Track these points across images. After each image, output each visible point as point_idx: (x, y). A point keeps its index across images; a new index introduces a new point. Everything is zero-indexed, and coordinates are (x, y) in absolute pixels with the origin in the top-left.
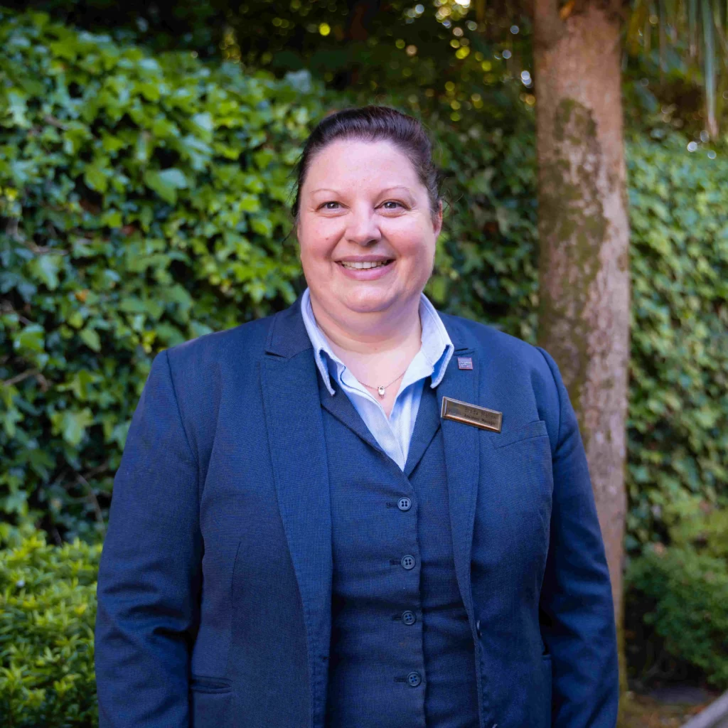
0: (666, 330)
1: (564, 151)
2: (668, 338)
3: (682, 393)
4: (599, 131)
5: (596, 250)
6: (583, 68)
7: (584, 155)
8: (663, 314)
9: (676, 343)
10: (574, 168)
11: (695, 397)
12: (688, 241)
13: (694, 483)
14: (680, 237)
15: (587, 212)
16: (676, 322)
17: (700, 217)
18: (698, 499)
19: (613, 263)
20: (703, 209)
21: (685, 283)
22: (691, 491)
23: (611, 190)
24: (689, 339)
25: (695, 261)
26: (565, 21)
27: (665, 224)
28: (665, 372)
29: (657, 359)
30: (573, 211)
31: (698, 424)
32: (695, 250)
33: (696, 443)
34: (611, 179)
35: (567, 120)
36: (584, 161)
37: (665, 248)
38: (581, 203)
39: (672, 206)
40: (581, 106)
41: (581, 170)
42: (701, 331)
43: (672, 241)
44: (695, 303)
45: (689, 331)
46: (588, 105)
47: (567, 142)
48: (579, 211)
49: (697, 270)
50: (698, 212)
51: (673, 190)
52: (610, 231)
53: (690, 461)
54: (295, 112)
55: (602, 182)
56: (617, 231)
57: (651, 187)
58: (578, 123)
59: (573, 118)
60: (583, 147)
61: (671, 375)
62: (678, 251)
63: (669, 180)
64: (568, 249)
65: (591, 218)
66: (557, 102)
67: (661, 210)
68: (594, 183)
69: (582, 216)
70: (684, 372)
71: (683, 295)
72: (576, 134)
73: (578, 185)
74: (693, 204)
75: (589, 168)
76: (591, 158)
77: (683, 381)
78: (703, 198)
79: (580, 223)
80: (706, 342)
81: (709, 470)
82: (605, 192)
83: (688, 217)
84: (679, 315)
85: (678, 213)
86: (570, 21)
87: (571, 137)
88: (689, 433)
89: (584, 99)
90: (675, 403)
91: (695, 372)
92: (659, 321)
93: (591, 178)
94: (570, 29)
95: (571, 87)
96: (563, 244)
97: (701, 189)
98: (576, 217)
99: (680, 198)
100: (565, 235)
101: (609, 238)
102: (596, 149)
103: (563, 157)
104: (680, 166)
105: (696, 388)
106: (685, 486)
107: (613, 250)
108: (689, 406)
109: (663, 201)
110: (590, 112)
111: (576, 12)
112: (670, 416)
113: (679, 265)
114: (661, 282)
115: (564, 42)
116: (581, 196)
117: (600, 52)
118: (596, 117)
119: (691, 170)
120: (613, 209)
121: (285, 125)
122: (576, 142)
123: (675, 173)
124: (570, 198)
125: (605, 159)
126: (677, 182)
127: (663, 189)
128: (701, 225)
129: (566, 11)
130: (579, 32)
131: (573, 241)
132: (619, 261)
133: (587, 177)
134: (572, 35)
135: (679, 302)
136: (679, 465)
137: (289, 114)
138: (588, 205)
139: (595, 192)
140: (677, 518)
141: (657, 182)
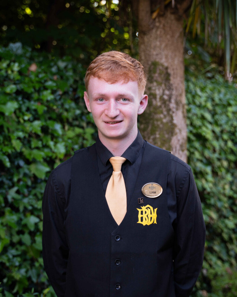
0: (210, 178)
1: (153, 88)
2: (211, 182)
3: (218, 211)
4: (171, 78)
6: (163, 45)
7: (164, 91)
8: (209, 169)
9: (215, 184)
10: (158, 97)
11: (225, 212)
12: (222, 132)
13: (225, 257)
14: (218, 130)
15: (165, 121)
16: (215, 173)
17: (229, 120)
18: (227, 265)
19: (178, 147)
20: (230, 115)
21: (220, 154)
22: (223, 261)
23: (177, 109)
24: (222, 182)
25: (226, 142)
26: (155, 19)
27: (210, 123)
28: (210, 200)
29: (205, 192)
30: (157, 120)
31: (226, 226)
32: (225, 137)
33: (225, 236)
34: (177, 103)
35: (155, 72)
36: (163, 94)
37: (209, 135)
38: (162, 116)
39: (214, 114)
40: (162, 65)
41: (161, 98)
42: (229, 177)
43: (213, 132)
44: (225, 164)
45: (223, 178)
46: (166, 64)
47: (155, 84)
48: (160, 120)
49: (227, 147)
50: (227, 116)
51: (215, 105)
53: (223, 245)
55: (172, 105)
56: (180, 130)
57: (203, 104)
58: (160, 74)
59: (158, 71)
60: (163, 86)
61: (212, 201)
62: (217, 138)
63: (213, 100)
64: (154, 139)
65: (167, 123)
66: (150, 63)
67: (208, 116)
68: (168, 105)
69: (162, 123)
70: (220, 200)
71: (219, 160)
72: (159, 80)
73: (160, 107)
74: (226, 113)
75: (166, 97)
76: (167, 92)
77: (219, 204)
78: (230, 109)
79: (161, 126)
80: (231, 183)
81: (232, 250)
82: (174, 110)
83: (222, 119)
84: (217, 170)
85: (217, 117)
86: (157, 20)
87: (156, 81)
88: (222, 231)
89: (164, 61)
90: (214, 215)
91: (225, 199)
92: (207, 174)
93: (167, 103)
94: (157, 24)
95: (157, 55)
96: (152, 137)
97: (230, 105)
98: (159, 123)
99: (218, 110)
100: (153, 132)
102: (170, 87)
103: (153, 92)
104: (219, 92)
105: (226, 208)
106: (220, 258)
107: (178, 140)
108: (222, 216)
109: (210, 111)
110: (167, 68)
111: (159, 16)
112: (212, 222)
113: (216, 144)
114: (207, 153)
115: (154, 31)
116: (162, 113)
117: (172, 36)
118: (170, 71)
119: (225, 94)
120: (178, 118)
122: (159, 84)
123: (216, 97)
124: (156, 113)
125: (174, 92)
126: (217, 100)
127: (209, 105)
128: (230, 123)
129: (155, 15)
130: (161, 26)
131: (158, 136)
132: (182, 146)
133: (164, 102)
134: (158, 28)
135: (217, 164)
136: (216, 248)
138: (165, 116)
139: (169, 110)
140: (216, 275)
141: (206, 101)
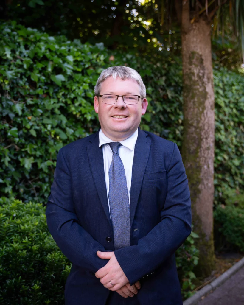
0: (223, 132)
1: (192, 69)
2: (224, 135)
3: (228, 154)
4: (204, 62)
5: (204, 102)
6: (198, 41)
7: (199, 70)
8: (222, 127)
9: (226, 137)
10: (196, 74)
11: (233, 156)
12: (229, 102)
13: (232, 185)
14: (227, 101)
15: (200, 90)
16: (226, 130)
17: (233, 95)
18: (234, 190)
19: (209, 107)
20: (234, 91)
21: (229, 117)
22: (232, 188)
23: (208, 82)
24: (230, 136)
25: (232, 109)
26: (192, 24)
27: (222, 96)
28: (223, 147)
29: (220, 142)
30: (196, 89)
31: (234, 164)
32: (232, 106)
33: (233, 171)
34: (208, 78)
35: (193, 58)
36: (199, 72)
37: (223, 105)
38: (198, 87)
39: (224, 90)
40: (198, 54)
41: (198, 75)
42: (234, 133)
43: (225, 102)
44: (232, 123)
45: (230, 133)
46: (200, 53)
47: (193, 66)
48: (198, 89)
49: (233, 112)
50: (232, 92)
51: (224, 85)
52: (208, 96)
53: (231, 177)
54: (99, 56)
55: (205, 80)
56: (210, 96)
57: (217, 84)
58: (197, 59)
59: (195, 57)
60: (199, 67)
61: (225, 148)
62: (226, 106)
63: (223, 82)
64: (194, 102)
65: (202, 91)
66: (190, 52)
67: (221, 92)
68: (203, 80)
69: (199, 91)
70: (229, 147)
71: (228, 121)
72: (196, 63)
73: (197, 81)
74: (231, 90)
75: (201, 75)
76: (201, 71)
77: (229, 150)
78: (234, 88)
79: (198, 93)
80: (236, 137)
81: (237, 180)
82: (206, 83)
83: (230, 94)
84: (227, 127)
85: (226, 92)
86: (194, 25)
87: (195, 64)
88: (231, 168)
89: (199, 51)
90: (226, 157)
91: (233, 147)
92: (221, 129)
93: (202, 78)
94: (194, 27)
95: (194, 47)
96: (192, 101)
97: (233, 85)
98: (197, 91)
99: (227, 88)
100: (193, 98)
101: (208, 98)
102: (203, 68)
103: (192, 71)
104: (226, 77)
105: (233, 152)
106: (230, 186)
107: (210, 103)
108: (231, 159)
109: (221, 89)
110: (201, 56)
111: (196, 21)
112: (224, 162)
113: (227, 110)
114: (221, 116)
115: (192, 31)
116: (198, 84)
117: (204, 35)
118: (203, 57)
119: (230, 79)
120: (209, 89)
121: (96, 60)
122: (196, 66)
123: (225, 80)
124: (194, 85)
125: (206, 71)
126: (225, 82)
127: (221, 85)
128: (234, 97)
129: (192, 21)
130: (197, 28)
131: (196, 100)
132: (211, 106)
133: (200, 78)
134: (194, 29)
135: (227, 123)
136: (228, 179)
137: (97, 57)
138: (201, 87)
139: (203, 83)
140: (228, 197)
141: (219, 82)
